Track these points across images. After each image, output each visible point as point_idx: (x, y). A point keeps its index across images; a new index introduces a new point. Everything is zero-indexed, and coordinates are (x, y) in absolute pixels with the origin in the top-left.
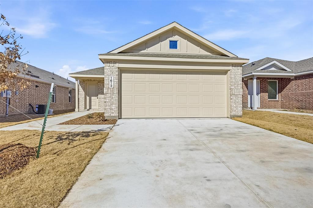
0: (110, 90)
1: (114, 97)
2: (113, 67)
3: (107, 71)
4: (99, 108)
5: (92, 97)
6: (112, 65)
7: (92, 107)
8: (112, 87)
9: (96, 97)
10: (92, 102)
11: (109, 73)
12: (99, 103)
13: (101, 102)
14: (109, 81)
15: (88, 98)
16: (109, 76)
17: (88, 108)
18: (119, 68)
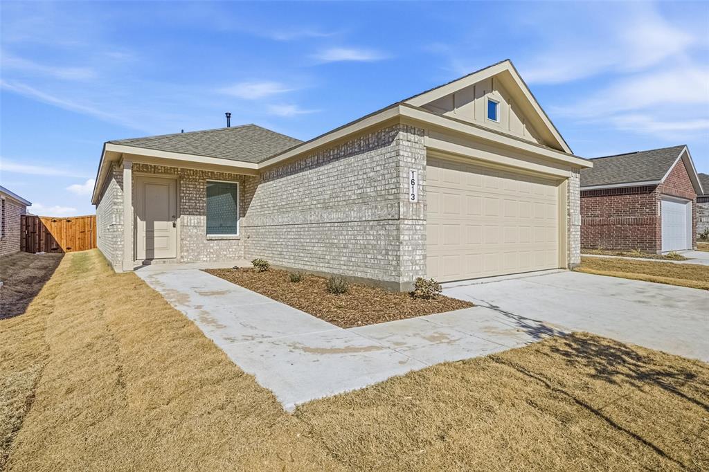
0: (411, 209)
1: (418, 227)
2: (417, 146)
3: (406, 154)
4: (182, 257)
5: (155, 222)
6: (417, 138)
7: (157, 254)
8: (416, 201)
9: (171, 223)
10: (155, 238)
11: (409, 160)
12: (182, 239)
13: (191, 237)
14: (408, 183)
15: (142, 225)
16: (409, 168)
17: (142, 255)
18: (428, 149)
